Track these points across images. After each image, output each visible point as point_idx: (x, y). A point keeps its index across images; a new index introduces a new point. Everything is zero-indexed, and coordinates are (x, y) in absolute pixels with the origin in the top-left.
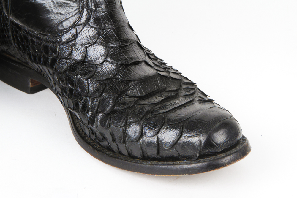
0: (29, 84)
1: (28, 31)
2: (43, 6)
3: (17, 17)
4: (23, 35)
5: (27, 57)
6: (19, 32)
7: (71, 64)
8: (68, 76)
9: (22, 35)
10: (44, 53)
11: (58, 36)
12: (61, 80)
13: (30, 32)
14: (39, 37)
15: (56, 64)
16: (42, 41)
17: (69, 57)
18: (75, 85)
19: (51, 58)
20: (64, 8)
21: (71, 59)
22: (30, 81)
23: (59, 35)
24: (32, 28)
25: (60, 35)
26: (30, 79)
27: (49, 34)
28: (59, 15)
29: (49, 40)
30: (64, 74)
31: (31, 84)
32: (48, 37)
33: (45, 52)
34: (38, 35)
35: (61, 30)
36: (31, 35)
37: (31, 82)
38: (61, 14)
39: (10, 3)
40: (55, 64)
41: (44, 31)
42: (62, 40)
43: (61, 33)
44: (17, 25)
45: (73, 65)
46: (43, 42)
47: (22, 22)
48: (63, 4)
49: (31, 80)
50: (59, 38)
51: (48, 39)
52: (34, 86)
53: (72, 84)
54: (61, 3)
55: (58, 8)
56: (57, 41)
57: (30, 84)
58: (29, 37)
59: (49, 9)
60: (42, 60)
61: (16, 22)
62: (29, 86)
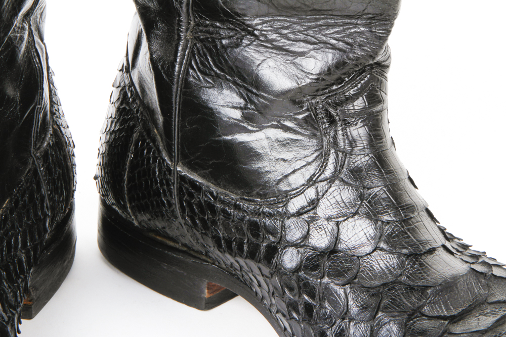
0: (203, 292)
1: (217, 194)
2: (249, 146)
3: (192, 167)
4: (205, 201)
5: (210, 242)
6: (196, 197)
7: (309, 257)
8: (303, 280)
9: (203, 202)
10: (249, 234)
11: (280, 203)
12: (288, 287)
13: (219, 195)
14: (239, 205)
15: (276, 256)
16: (247, 212)
17: (302, 244)
18: (317, 297)
19: (265, 244)
20: (291, 149)
21: (308, 246)
22: (206, 286)
23: (282, 201)
24: (225, 187)
25: (284, 201)
26: (206, 283)
27: (261, 199)
28: (282, 163)
29: (261, 210)
30: (294, 275)
31: (208, 292)
32: (258, 205)
33: (252, 234)
34: (237, 201)
35: (286, 192)
36: (223, 202)
37: (208, 289)
38: (284, 160)
39: (178, 142)
40: (273, 257)
41: (249, 194)
42: (287, 210)
43: (286, 197)
44: (192, 183)
45: (313, 259)
46: (248, 215)
47: (203, 176)
48: (288, 141)
49: (208, 284)
50: (282, 207)
51: (259, 209)
52: (212, 295)
53: (312, 296)
54: (286, 140)
55: (280, 150)
56: (278, 211)
57: (206, 291)
58: (218, 205)
59: (260, 151)
60: (245, 248)
61: (192, 177)
62: (203, 295)
